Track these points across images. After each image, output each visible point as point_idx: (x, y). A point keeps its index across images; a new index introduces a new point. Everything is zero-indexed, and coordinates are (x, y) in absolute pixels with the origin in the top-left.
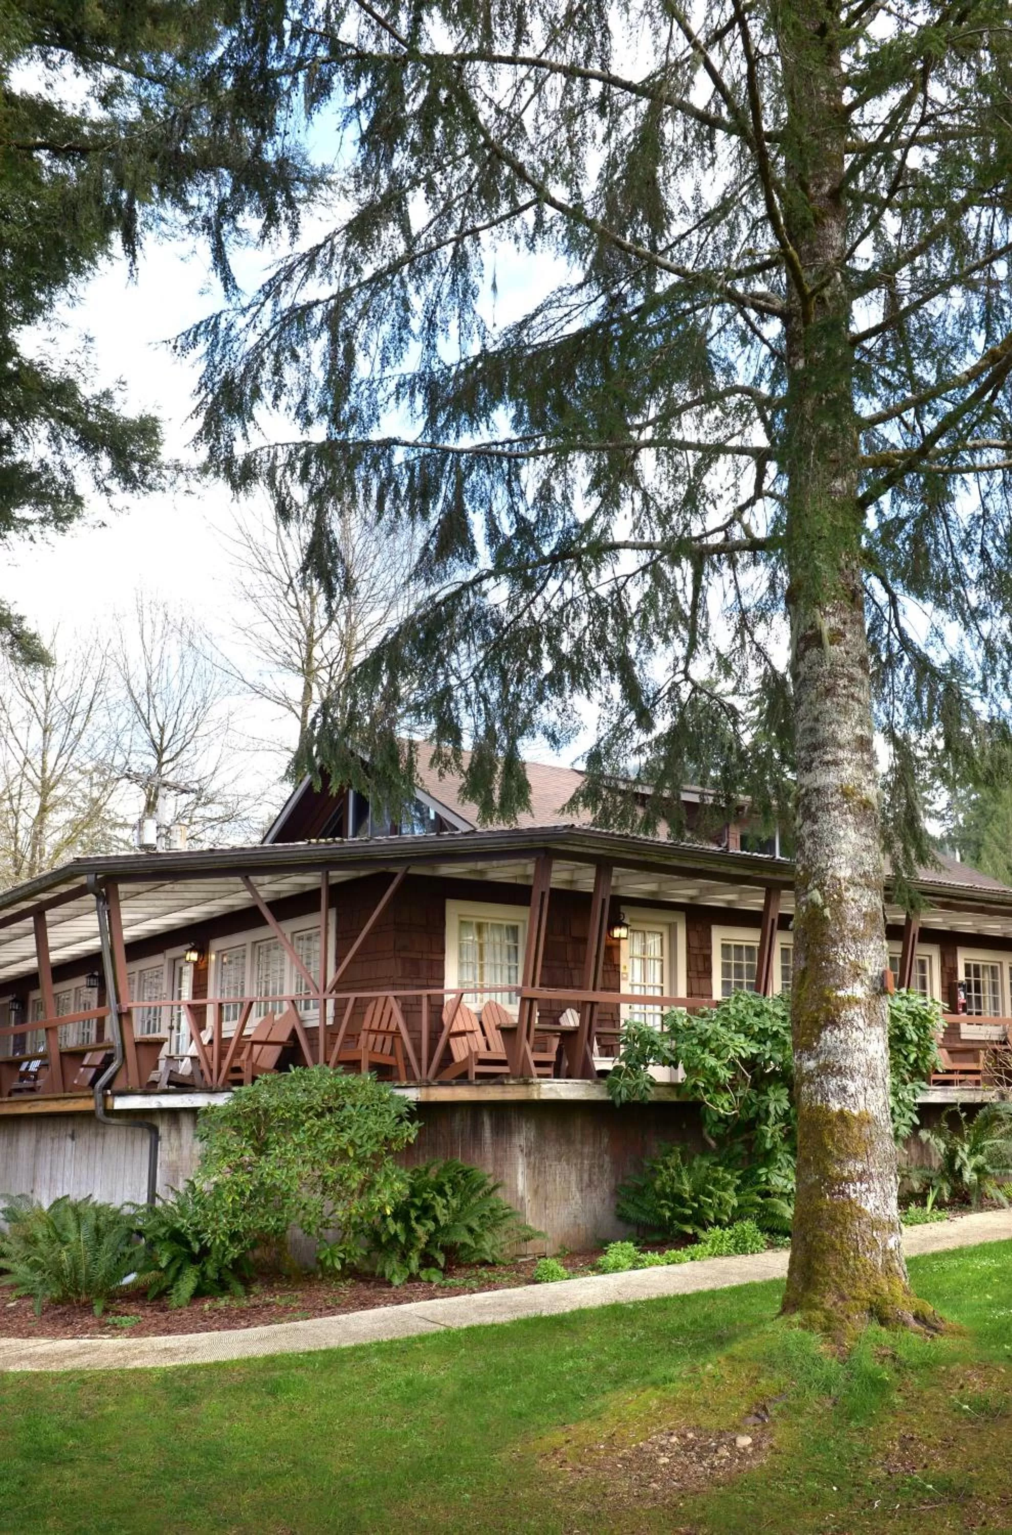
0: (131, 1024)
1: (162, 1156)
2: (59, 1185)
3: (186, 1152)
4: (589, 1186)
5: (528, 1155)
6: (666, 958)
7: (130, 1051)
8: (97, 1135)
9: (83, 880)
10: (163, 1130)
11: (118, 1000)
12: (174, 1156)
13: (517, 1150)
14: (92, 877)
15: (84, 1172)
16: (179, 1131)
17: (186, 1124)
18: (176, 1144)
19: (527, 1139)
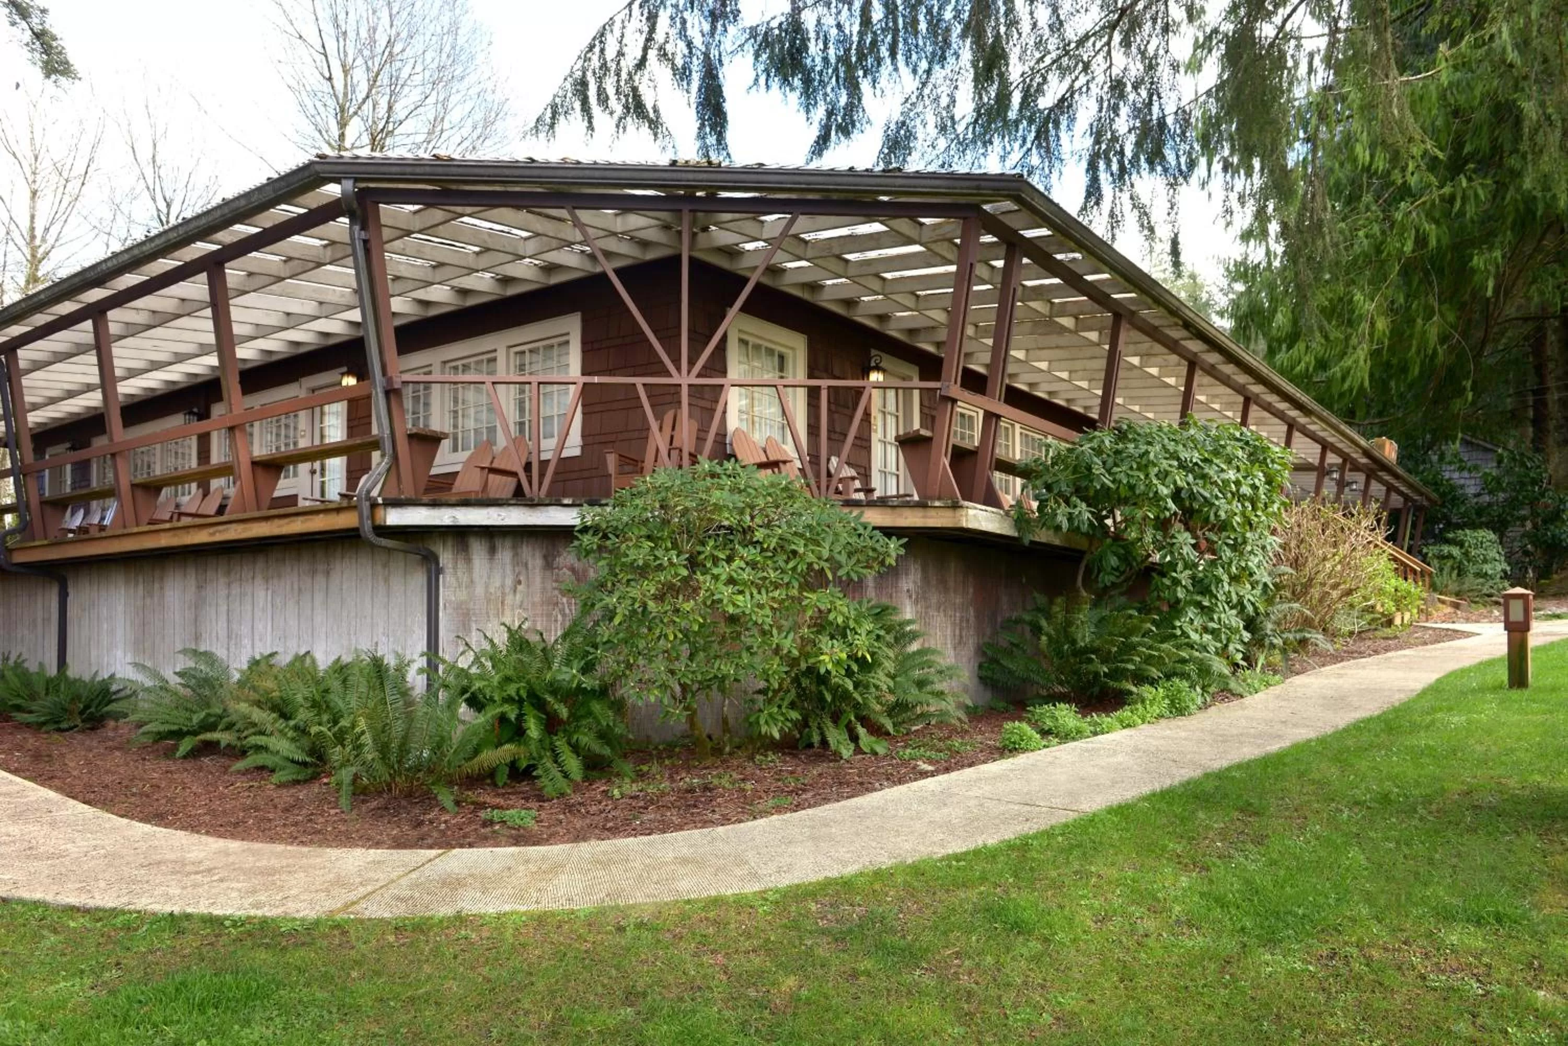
0: (401, 404)
1: (444, 595)
2: (246, 642)
3: (479, 590)
4: (960, 643)
5: (916, 602)
6: (901, 414)
7: (403, 446)
8: (314, 573)
9: (333, 190)
10: (446, 557)
11: (384, 372)
12: (462, 595)
13: (905, 595)
14: (349, 184)
15: (293, 623)
16: (468, 560)
17: (478, 549)
18: (465, 579)
19: (915, 582)
